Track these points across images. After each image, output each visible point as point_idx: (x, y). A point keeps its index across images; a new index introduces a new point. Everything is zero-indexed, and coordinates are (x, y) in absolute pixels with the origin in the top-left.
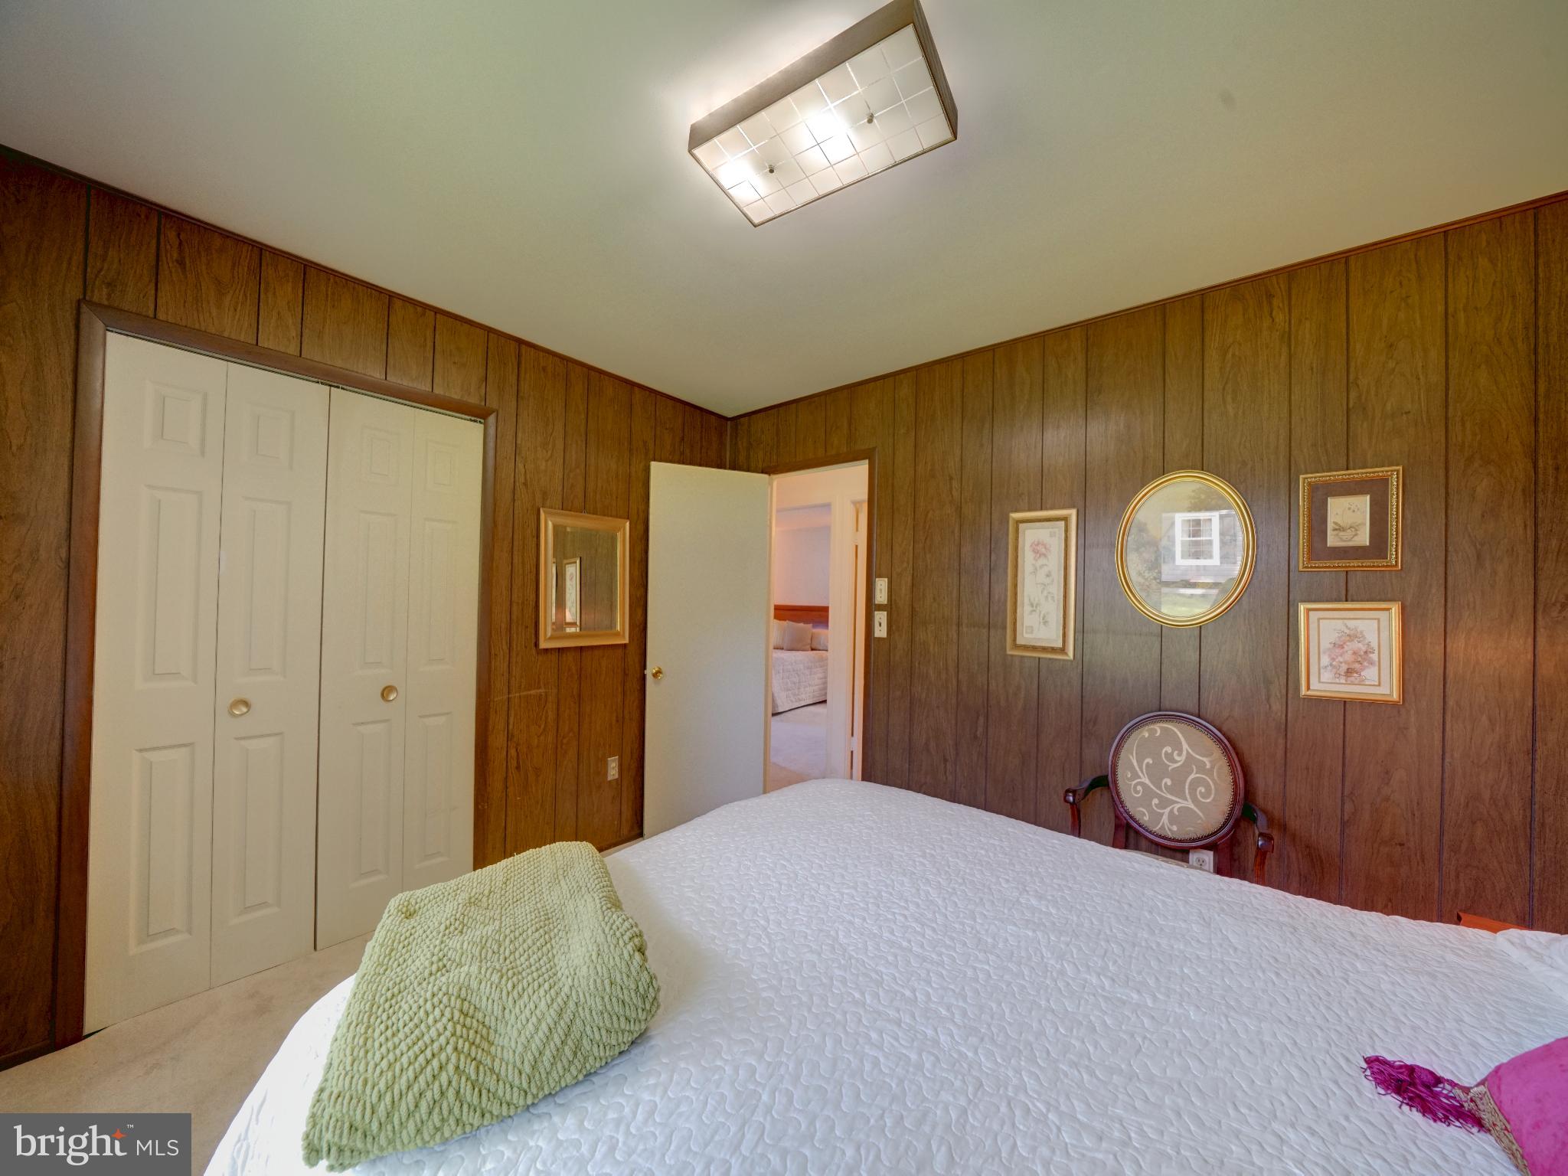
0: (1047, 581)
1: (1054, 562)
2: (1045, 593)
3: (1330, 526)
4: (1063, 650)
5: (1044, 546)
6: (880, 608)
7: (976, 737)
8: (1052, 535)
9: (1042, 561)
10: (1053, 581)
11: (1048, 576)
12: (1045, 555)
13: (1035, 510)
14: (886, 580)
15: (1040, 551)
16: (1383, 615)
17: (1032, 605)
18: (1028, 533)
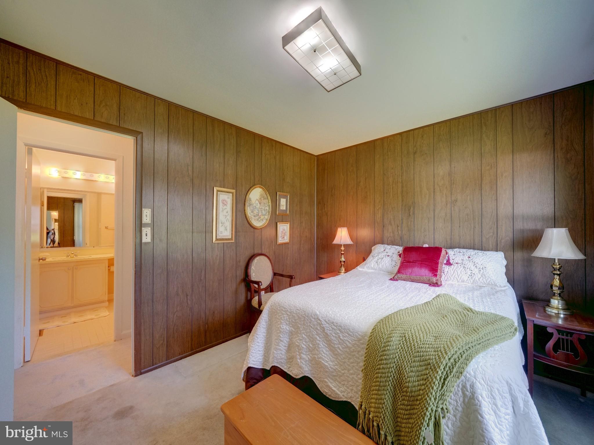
0: (227, 214)
1: (229, 207)
2: (226, 219)
3: (281, 205)
4: (231, 239)
5: (226, 201)
6: (147, 225)
7: (201, 280)
8: (228, 198)
9: (225, 207)
10: (228, 214)
11: (227, 212)
12: (226, 205)
13: (222, 187)
14: (150, 210)
15: (224, 203)
16: (287, 225)
17: (222, 223)
18: (221, 195)
